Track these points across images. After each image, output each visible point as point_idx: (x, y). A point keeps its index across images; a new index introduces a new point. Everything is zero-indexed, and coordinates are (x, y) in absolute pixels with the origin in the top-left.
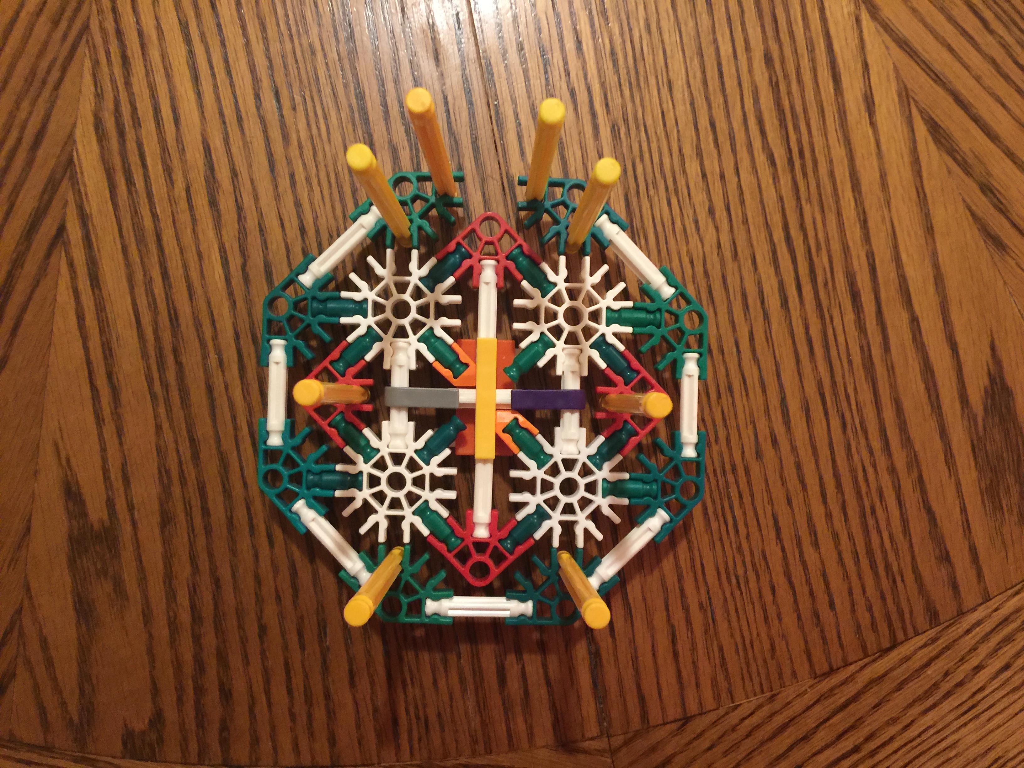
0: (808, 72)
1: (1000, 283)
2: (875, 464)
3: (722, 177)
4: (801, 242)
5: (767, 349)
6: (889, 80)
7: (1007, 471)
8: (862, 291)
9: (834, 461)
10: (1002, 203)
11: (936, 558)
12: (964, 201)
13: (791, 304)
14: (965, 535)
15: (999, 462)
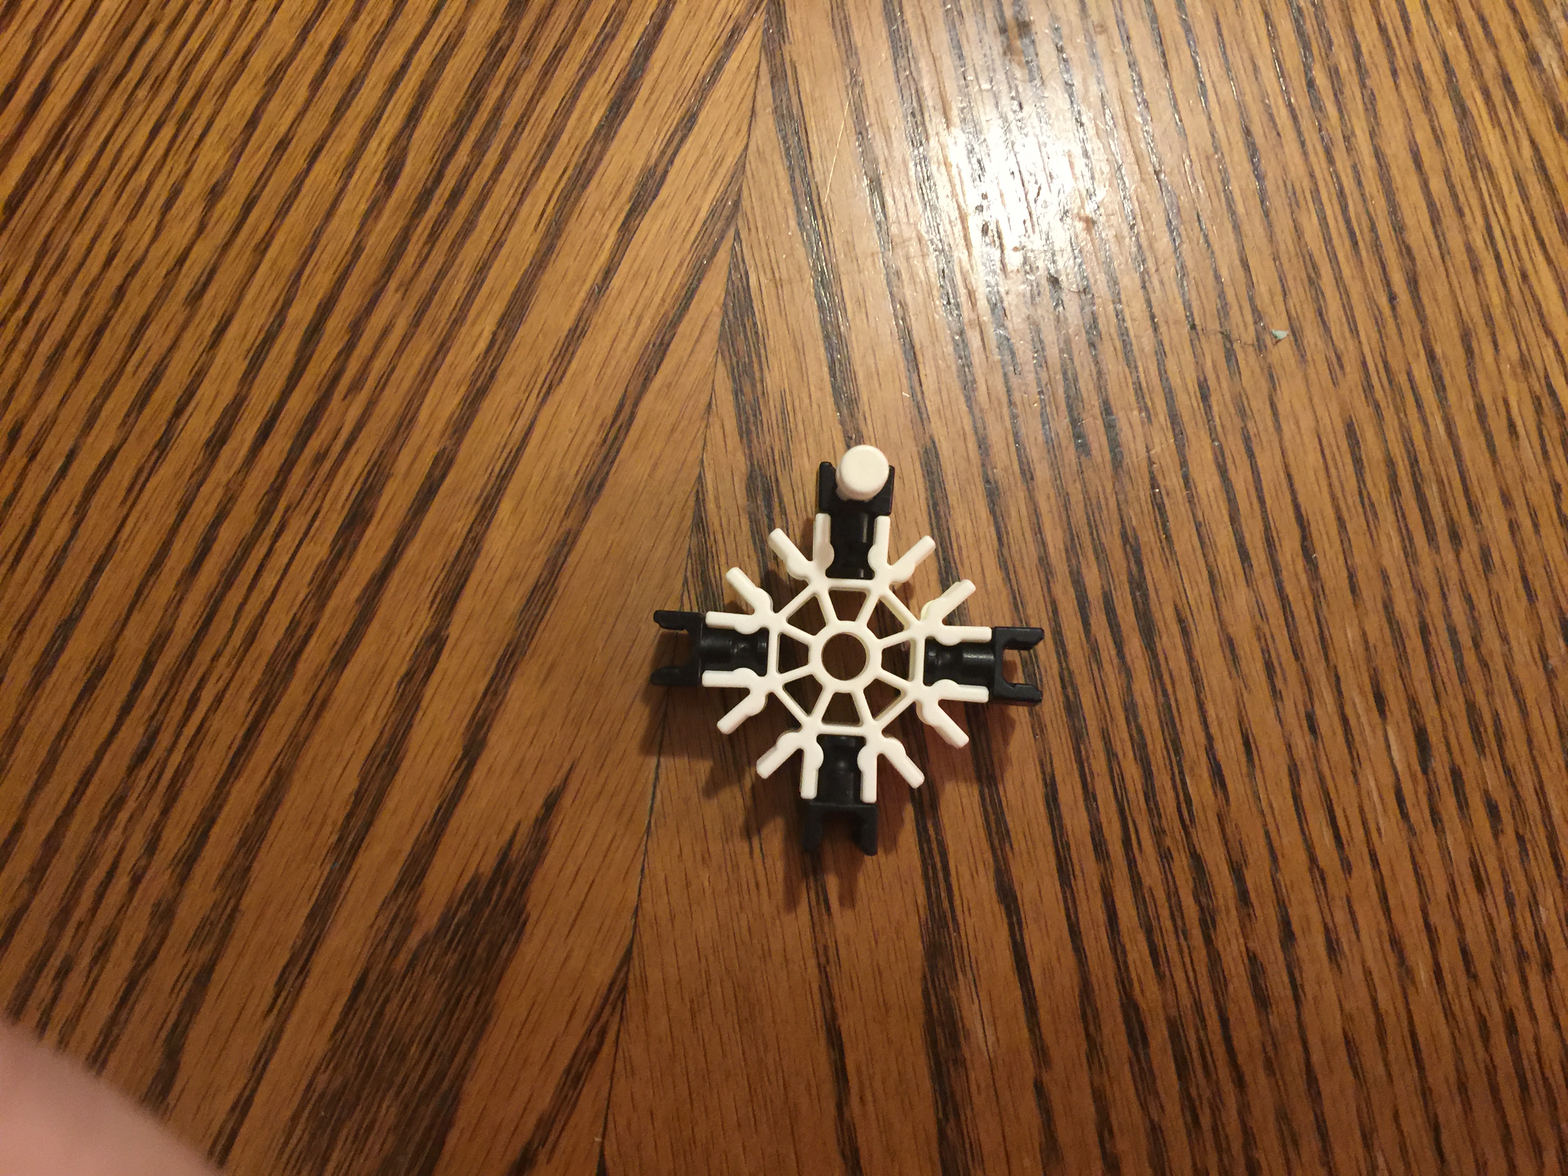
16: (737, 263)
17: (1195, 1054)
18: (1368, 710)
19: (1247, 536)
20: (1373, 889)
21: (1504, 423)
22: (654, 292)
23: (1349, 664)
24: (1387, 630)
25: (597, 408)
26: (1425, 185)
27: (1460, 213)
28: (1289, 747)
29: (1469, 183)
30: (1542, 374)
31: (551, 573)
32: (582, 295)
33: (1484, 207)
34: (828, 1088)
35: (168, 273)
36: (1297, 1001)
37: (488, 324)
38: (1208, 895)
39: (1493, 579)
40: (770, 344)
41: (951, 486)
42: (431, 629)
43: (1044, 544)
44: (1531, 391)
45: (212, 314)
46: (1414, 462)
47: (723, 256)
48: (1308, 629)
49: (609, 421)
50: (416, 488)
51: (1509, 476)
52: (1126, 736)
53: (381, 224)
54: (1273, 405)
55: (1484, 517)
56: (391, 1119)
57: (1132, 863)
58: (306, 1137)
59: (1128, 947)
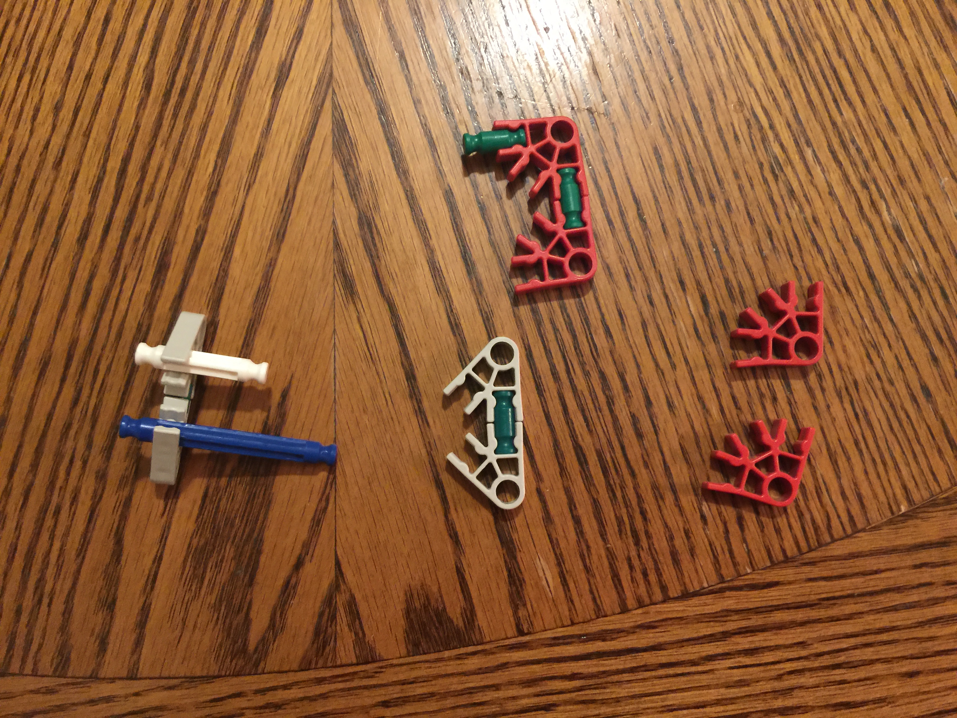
0: (235, 12)
1: (329, 330)
2: (88, 459)
3: (88, 77)
4: (135, 184)
5: (37, 278)
6: (316, 60)
7: (231, 540)
8: (172, 266)
9: (44, 435)
10: (375, 245)
11: (99, 599)
12: (334, 222)
13: (88, 243)
14: (145, 589)
15: (226, 525)
16: (336, 107)
17: (611, 464)
18: (677, 291)
19: (610, 212)
20: (687, 375)
21: (732, 135)
22: (295, 128)
23: (666, 268)
24: (683, 250)
25: (275, 194)
26: (683, 15)
27: (702, 28)
28: (641, 313)
29: (705, 12)
30: (749, 107)
31: (266, 281)
32: (258, 135)
33: (713, 22)
34: (439, 508)
35: (41, 155)
36: (656, 433)
37: (212, 157)
38: (609, 389)
39: (733, 215)
40: (360, 147)
41: (461, 207)
42: (210, 319)
43: (511, 230)
44: (744, 116)
45: (68, 172)
46: (689, 163)
47: (328, 104)
48: (644, 254)
49: (283, 200)
50: (190, 247)
51: (736, 161)
52: (562, 320)
53: (147, 112)
54: (616, 143)
55: (726, 186)
56: (232, 555)
57: (571, 381)
58: (192, 569)
59: (574, 420)
